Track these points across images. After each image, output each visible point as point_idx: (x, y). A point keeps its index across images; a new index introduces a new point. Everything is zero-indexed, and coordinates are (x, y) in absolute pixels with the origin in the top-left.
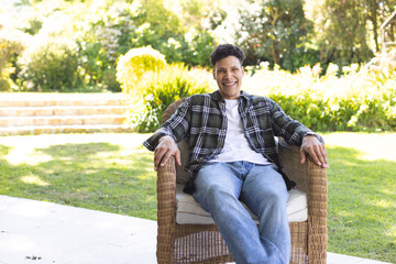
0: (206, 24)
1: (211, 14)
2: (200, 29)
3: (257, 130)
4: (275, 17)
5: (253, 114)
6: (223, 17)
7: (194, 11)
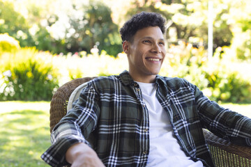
0: (44, 23)
1: (48, 17)
2: (40, 26)
3: (186, 125)
4: (93, 21)
5: (177, 102)
6: (57, 19)
7: (36, 14)
